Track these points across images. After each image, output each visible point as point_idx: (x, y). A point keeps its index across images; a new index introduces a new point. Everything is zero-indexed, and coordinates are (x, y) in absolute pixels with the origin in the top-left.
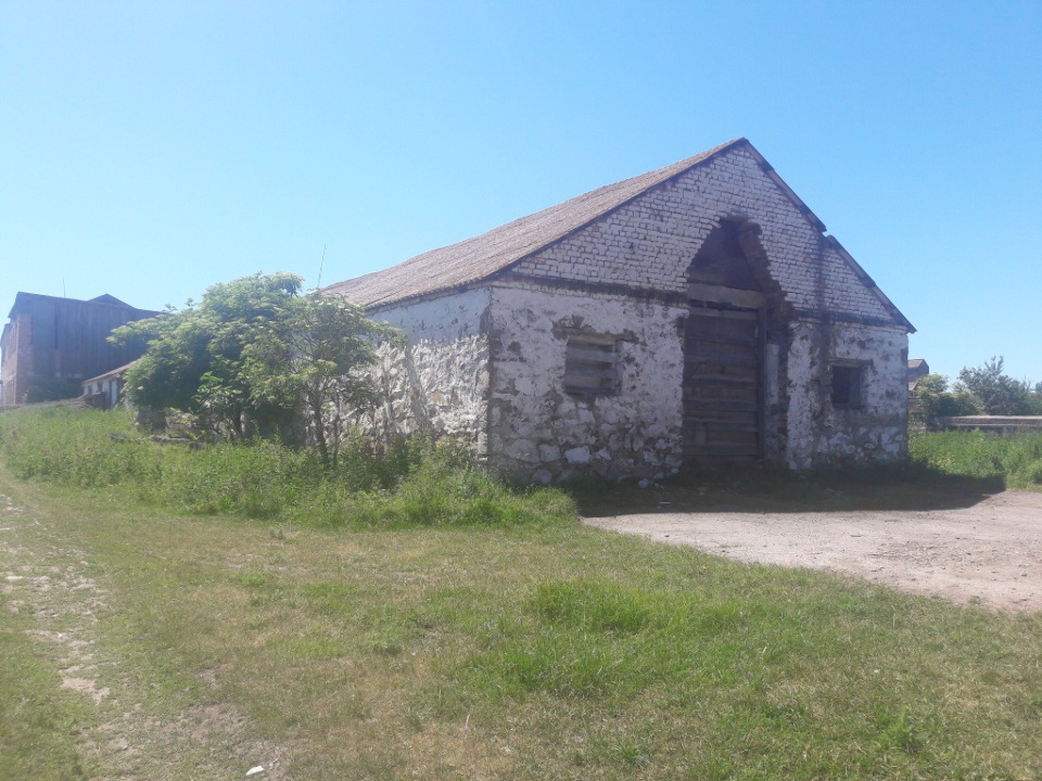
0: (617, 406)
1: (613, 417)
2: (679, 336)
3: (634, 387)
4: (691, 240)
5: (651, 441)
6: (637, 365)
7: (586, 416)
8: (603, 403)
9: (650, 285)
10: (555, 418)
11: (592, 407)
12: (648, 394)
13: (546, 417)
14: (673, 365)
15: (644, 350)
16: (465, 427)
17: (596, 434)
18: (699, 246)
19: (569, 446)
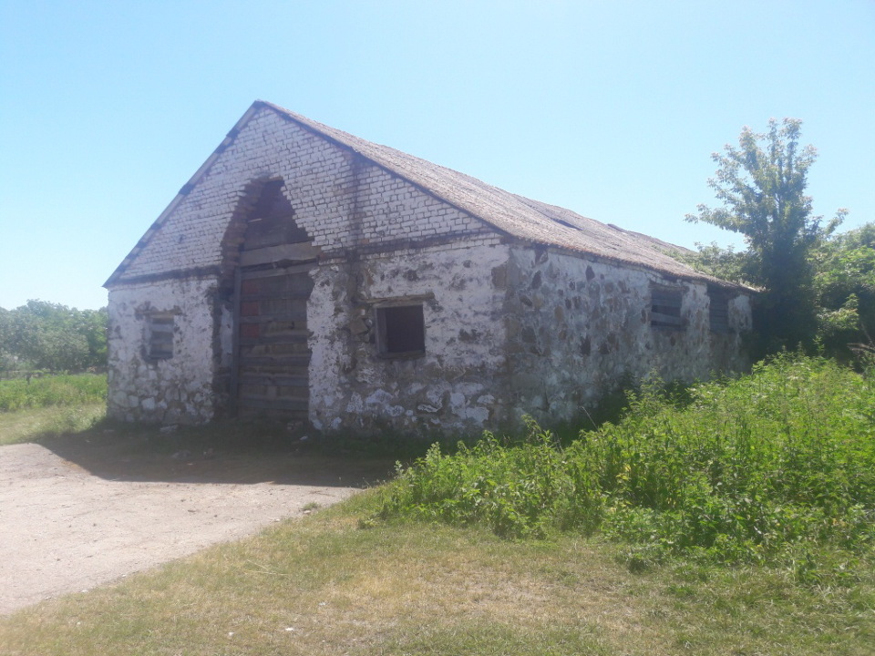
0: (170, 367)
1: (168, 376)
2: (209, 304)
3: (180, 351)
5: (191, 395)
6: (181, 333)
7: (153, 374)
8: (162, 365)
9: (195, 265)
10: (137, 377)
11: (156, 368)
12: (189, 356)
13: (132, 376)
14: (204, 330)
15: (185, 320)
17: (158, 388)
18: (229, 220)
19: (144, 397)
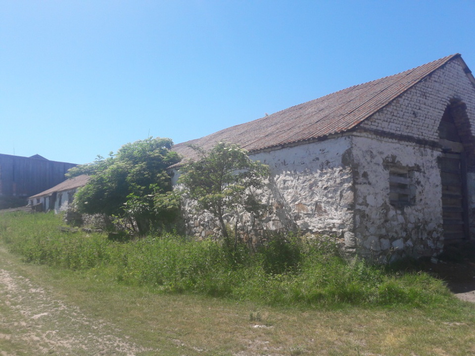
0: (414, 212)
1: (412, 219)
2: (439, 168)
3: (421, 200)
4: (439, 111)
5: (430, 233)
6: (422, 186)
7: (401, 219)
8: (408, 210)
9: (423, 137)
10: (386, 221)
11: (403, 214)
12: (427, 204)
13: (382, 220)
14: (437, 186)
15: (424, 176)
16: (331, 228)
17: (406, 230)
18: (442, 115)
19: (393, 239)
